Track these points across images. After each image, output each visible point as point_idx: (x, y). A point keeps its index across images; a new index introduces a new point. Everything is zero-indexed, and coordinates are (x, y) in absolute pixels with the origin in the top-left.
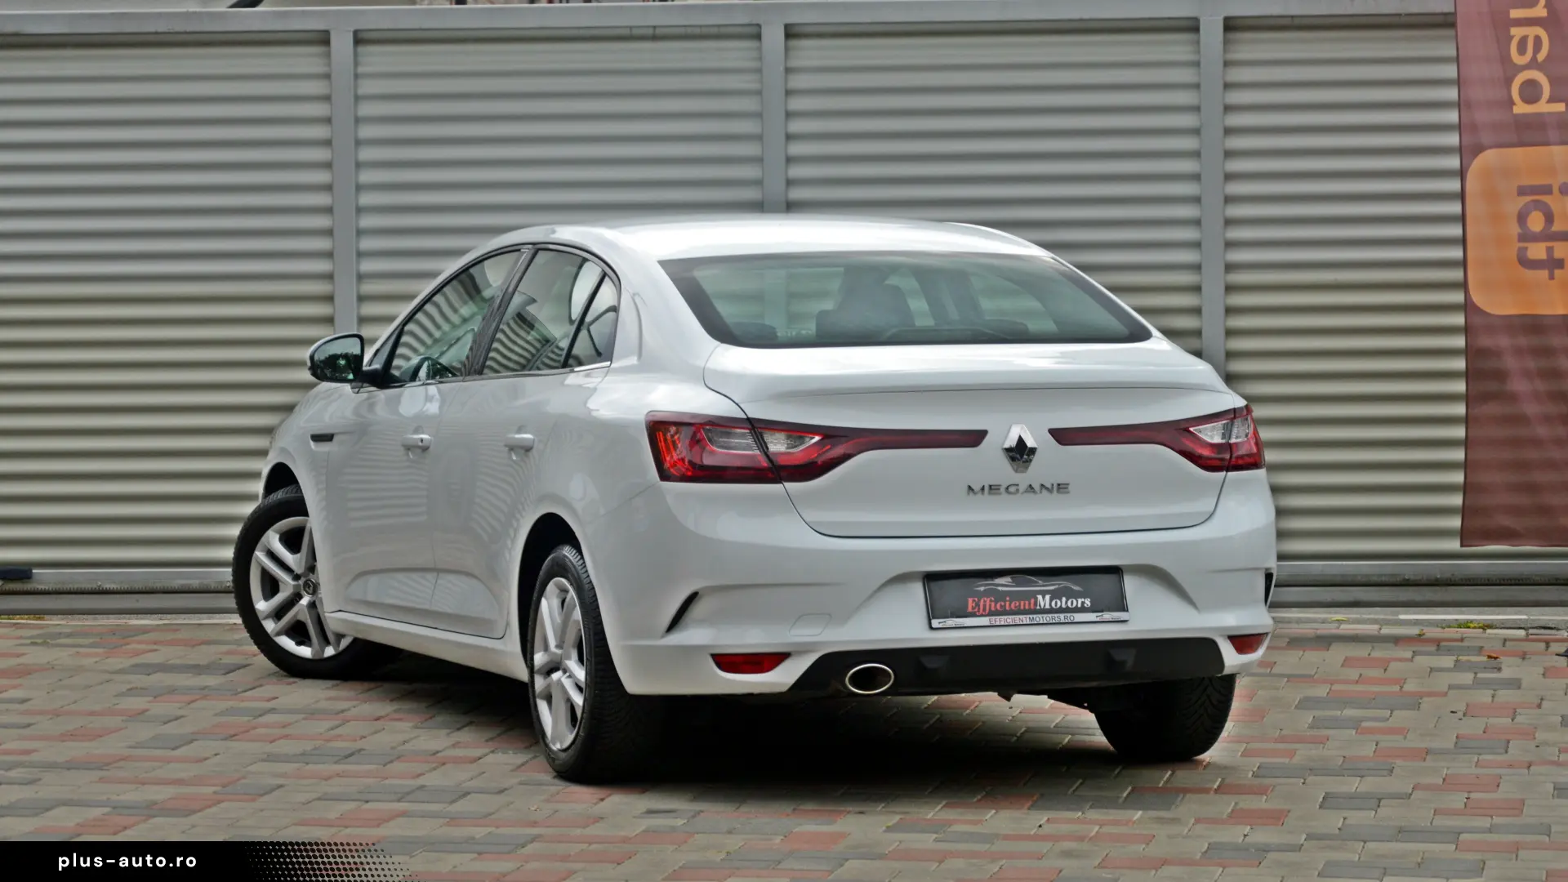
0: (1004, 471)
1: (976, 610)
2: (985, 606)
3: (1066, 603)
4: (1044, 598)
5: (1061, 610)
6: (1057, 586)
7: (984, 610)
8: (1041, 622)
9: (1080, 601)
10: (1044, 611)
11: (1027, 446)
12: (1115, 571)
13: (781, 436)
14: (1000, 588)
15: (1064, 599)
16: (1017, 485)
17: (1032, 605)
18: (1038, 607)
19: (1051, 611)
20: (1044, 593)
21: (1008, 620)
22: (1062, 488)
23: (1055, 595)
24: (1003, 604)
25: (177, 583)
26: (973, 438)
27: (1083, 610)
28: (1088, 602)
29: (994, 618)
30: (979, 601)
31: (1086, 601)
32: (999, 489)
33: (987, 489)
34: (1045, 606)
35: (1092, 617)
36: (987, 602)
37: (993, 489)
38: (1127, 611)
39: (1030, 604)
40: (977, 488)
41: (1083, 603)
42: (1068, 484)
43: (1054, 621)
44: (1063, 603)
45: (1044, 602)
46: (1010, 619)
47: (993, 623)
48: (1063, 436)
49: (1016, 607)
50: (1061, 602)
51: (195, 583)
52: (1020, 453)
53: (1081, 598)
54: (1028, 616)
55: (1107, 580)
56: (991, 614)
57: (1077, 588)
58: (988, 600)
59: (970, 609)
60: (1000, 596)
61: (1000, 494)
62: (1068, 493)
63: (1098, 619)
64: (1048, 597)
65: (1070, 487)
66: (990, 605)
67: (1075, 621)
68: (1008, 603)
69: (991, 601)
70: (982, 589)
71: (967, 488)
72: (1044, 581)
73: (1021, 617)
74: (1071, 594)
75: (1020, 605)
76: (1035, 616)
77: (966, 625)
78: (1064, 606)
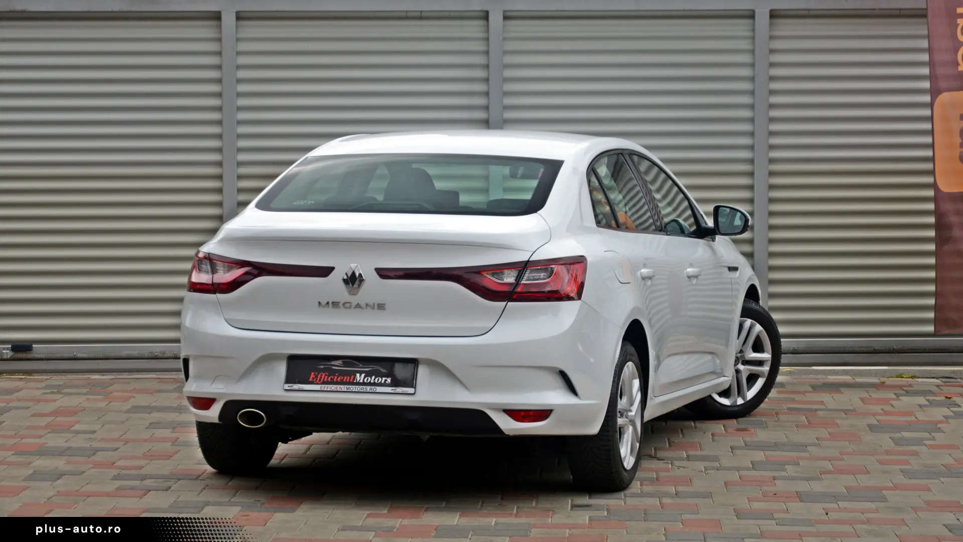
0: (341, 292)
2: (321, 378)
3: (374, 379)
4: (360, 375)
5: (370, 384)
6: (371, 369)
7: (320, 380)
8: (354, 390)
9: (384, 379)
10: (358, 384)
11: (357, 278)
12: (415, 362)
13: (223, 266)
14: (334, 368)
15: (373, 377)
16: (351, 303)
17: (352, 380)
18: (355, 381)
19: (364, 384)
20: (361, 373)
21: (333, 388)
22: (381, 307)
23: (368, 374)
24: (333, 377)
25: (124, 353)
26: (324, 272)
27: (384, 385)
28: (389, 380)
29: (323, 386)
30: (318, 375)
31: (388, 379)
32: (339, 305)
33: (330, 303)
34: (360, 380)
35: (389, 390)
37: (335, 304)
38: (415, 388)
39: (350, 379)
40: (324, 303)
41: (386, 380)
42: (385, 304)
43: (362, 391)
44: (372, 379)
45: (360, 378)
47: (323, 389)
48: (384, 273)
49: (340, 380)
50: (371, 379)
51: (135, 353)
53: (385, 377)
54: (346, 386)
55: (407, 367)
56: (324, 383)
57: (384, 371)
58: (324, 375)
59: (311, 379)
60: (332, 372)
61: (339, 308)
62: (385, 309)
63: (392, 392)
64: (363, 375)
65: (386, 306)
66: (324, 378)
67: (376, 391)
68: (336, 377)
69: (326, 375)
70: (322, 367)
71: (318, 303)
72: (364, 365)
73: (342, 386)
74: (379, 374)
75: (343, 379)
76: (350, 386)
77: (304, 389)
78: (372, 382)
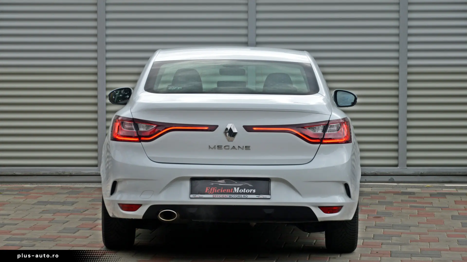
0: (223, 140)
1: (209, 192)
2: (212, 190)
3: (246, 191)
5: (243, 193)
6: (242, 184)
7: (212, 192)
8: (234, 197)
9: (251, 190)
10: (236, 193)
11: (233, 132)
12: (268, 180)
13: (144, 125)
14: (220, 184)
15: (245, 189)
16: (229, 146)
18: (234, 192)
19: (239, 193)
20: (237, 187)
22: (247, 148)
23: (241, 188)
24: (220, 190)
26: (213, 128)
27: (252, 194)
28: (254, 191)
29: (215, 195)
30: (210, 188)
32: (221, 147)
33: (216, 147)
35: (255, 196)
36: (214, 189)
37: (219, 147)
38: (270, 195)
39: (230, 191)
40: (212, 147)
41: (252, 191)
43: (239, 197)
44: (244, 191)
45: (236, 190)
46: (221, 196)
47: (214, 197)
48: (249, 129)
49: (225, 191)
52: (230, 134)
54: (229, 195)
55: (265, 183)
56: (215, 193)
57: (250, 185)
59: (206, 191)
60: (219, 187)
61: (222, 149)
62: (250, 149)
63: (257, 197)
64: (238, 188)
65: (250, 147)
66: (215, 190)
67: (247, 198)
69: (215, 189)
70: (212, 184)
71: (208, 146)
72: (238, 182)
73: (226, 195)
74: (248, 188)
76: (231, 195)
77: (203, 197)
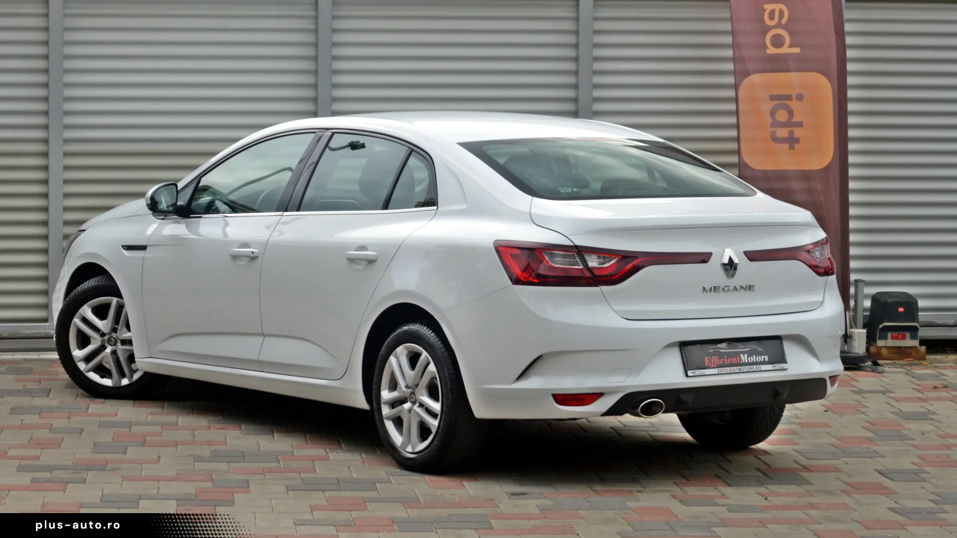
0: (720, 278)
1: (710, 364)
2: (714, 361)
3: (756, 359)
4: (744, 356)
5: (753, 364)
6: (751, 349)
7: (714, 364)
8: (745, 371)
9: (763, 357)
10: (745, 364)
11: (734, 262)
12: (778, 338)
13: (594, 257)
14: (721, 350)
15: (754, 356)
16: (729, 286)
17: (738, 361)
18: (742, 362)
19: (749, 364)
20: (744, 353)
22: (750, 288)
23: (750, 354)
24: (723, 360)
26: (704, 258)
27: (764, 363)
28: (767, 358)
29: (720, 369)
30: (711, 359)
32: (719, 289)
33: (713, 289)
34: (745, 361)
35: (769, 367)
36: (715, 359)
37: (716, 289)
38: (787, 363)
39: (737, 359)
40: (708, 288)
41: (764, 359)
42: (754, 285)
43: (751, 370)
44: (753, 359)
45: (744, 358)
46: (728, 369)
47: (720, 372)
48: (753, 256)
49: (730, 362)
52: (730, 267)
53: (763, 355)
54: (738, 367)
55: (776, 344)
56: (718, 367)
57: (760, 349)
59: (707, 364)
60: (721, 356)
61: (720, 292)
62: (754, 290)
63: (773, 369)
64: (746, 355)
65: (755, 287)
66: (717, 361)
67: (762, 370)
69: (717, 358)
70: (712, 351)
71: (702, 288)
72: (743, 346)
73: (734, 368)
75: (732, 361)
76: (741, 367)
77: (706, 374)
78: (755, 361)
